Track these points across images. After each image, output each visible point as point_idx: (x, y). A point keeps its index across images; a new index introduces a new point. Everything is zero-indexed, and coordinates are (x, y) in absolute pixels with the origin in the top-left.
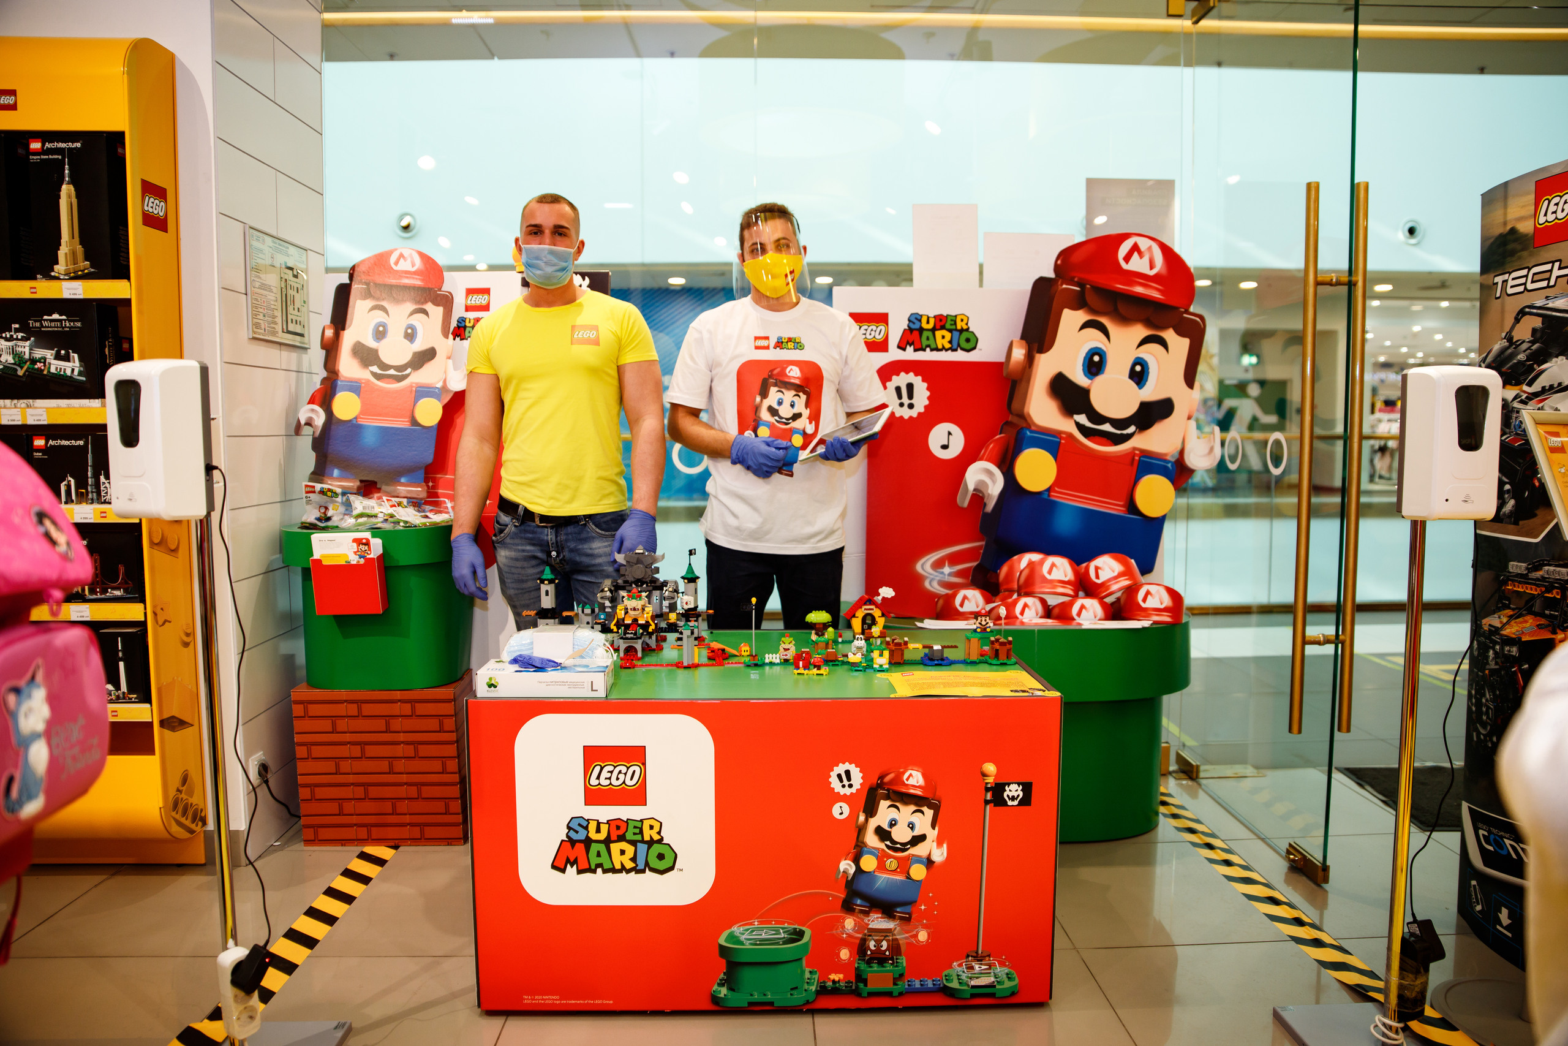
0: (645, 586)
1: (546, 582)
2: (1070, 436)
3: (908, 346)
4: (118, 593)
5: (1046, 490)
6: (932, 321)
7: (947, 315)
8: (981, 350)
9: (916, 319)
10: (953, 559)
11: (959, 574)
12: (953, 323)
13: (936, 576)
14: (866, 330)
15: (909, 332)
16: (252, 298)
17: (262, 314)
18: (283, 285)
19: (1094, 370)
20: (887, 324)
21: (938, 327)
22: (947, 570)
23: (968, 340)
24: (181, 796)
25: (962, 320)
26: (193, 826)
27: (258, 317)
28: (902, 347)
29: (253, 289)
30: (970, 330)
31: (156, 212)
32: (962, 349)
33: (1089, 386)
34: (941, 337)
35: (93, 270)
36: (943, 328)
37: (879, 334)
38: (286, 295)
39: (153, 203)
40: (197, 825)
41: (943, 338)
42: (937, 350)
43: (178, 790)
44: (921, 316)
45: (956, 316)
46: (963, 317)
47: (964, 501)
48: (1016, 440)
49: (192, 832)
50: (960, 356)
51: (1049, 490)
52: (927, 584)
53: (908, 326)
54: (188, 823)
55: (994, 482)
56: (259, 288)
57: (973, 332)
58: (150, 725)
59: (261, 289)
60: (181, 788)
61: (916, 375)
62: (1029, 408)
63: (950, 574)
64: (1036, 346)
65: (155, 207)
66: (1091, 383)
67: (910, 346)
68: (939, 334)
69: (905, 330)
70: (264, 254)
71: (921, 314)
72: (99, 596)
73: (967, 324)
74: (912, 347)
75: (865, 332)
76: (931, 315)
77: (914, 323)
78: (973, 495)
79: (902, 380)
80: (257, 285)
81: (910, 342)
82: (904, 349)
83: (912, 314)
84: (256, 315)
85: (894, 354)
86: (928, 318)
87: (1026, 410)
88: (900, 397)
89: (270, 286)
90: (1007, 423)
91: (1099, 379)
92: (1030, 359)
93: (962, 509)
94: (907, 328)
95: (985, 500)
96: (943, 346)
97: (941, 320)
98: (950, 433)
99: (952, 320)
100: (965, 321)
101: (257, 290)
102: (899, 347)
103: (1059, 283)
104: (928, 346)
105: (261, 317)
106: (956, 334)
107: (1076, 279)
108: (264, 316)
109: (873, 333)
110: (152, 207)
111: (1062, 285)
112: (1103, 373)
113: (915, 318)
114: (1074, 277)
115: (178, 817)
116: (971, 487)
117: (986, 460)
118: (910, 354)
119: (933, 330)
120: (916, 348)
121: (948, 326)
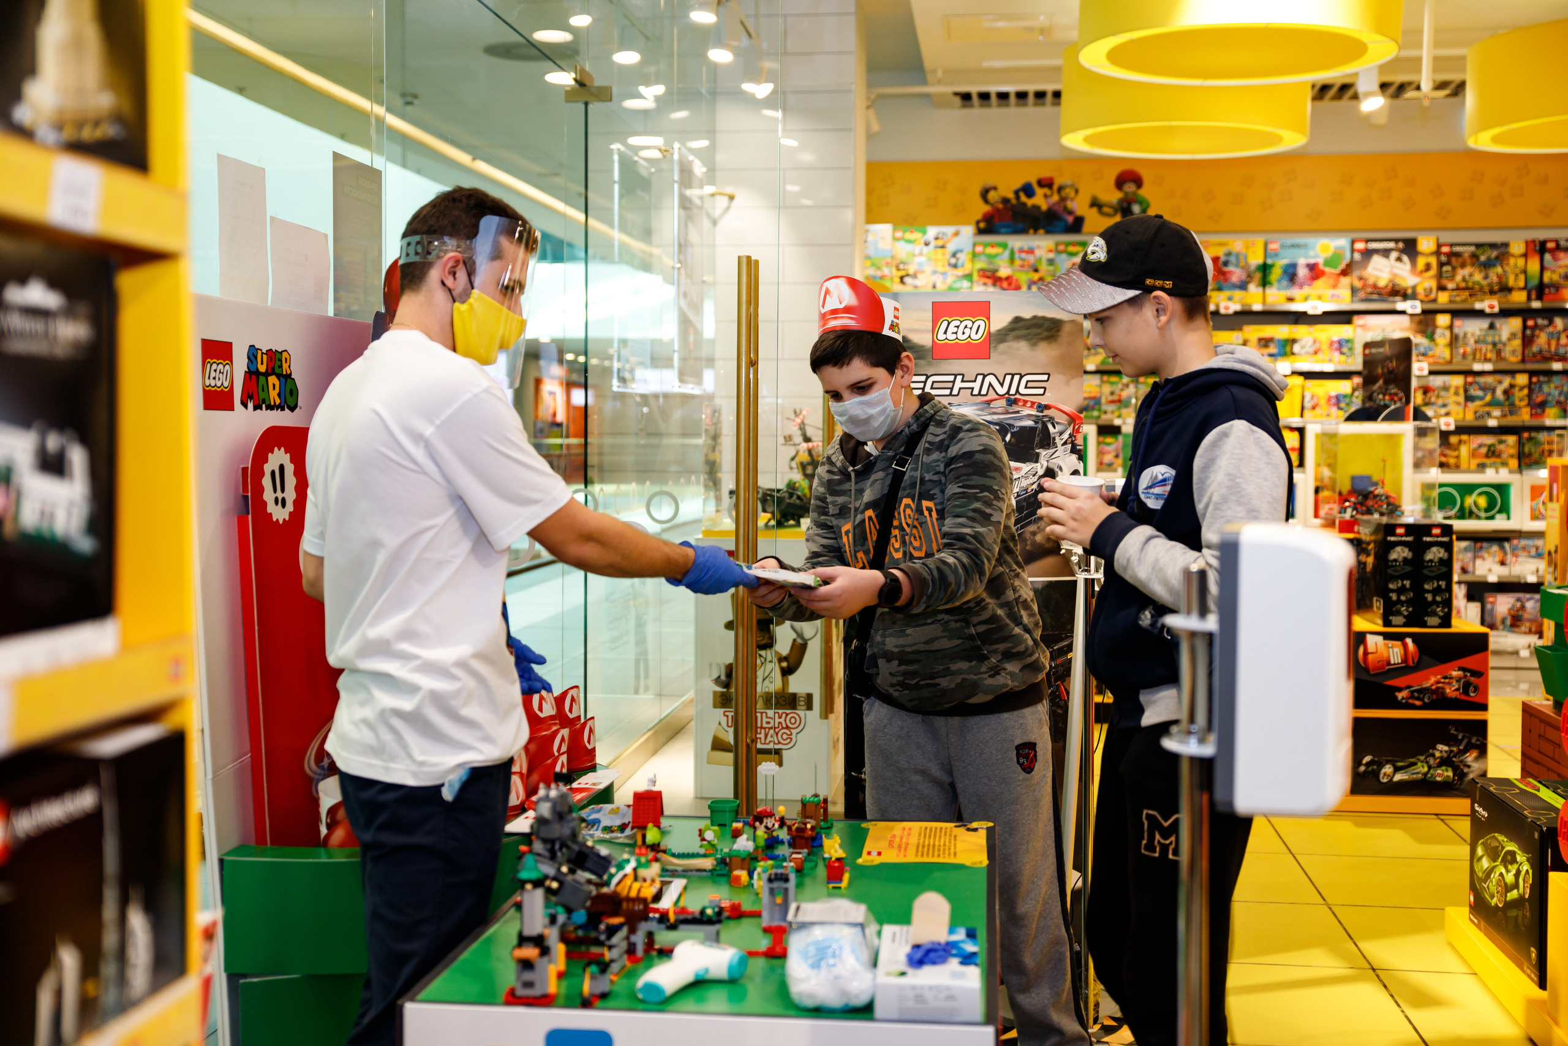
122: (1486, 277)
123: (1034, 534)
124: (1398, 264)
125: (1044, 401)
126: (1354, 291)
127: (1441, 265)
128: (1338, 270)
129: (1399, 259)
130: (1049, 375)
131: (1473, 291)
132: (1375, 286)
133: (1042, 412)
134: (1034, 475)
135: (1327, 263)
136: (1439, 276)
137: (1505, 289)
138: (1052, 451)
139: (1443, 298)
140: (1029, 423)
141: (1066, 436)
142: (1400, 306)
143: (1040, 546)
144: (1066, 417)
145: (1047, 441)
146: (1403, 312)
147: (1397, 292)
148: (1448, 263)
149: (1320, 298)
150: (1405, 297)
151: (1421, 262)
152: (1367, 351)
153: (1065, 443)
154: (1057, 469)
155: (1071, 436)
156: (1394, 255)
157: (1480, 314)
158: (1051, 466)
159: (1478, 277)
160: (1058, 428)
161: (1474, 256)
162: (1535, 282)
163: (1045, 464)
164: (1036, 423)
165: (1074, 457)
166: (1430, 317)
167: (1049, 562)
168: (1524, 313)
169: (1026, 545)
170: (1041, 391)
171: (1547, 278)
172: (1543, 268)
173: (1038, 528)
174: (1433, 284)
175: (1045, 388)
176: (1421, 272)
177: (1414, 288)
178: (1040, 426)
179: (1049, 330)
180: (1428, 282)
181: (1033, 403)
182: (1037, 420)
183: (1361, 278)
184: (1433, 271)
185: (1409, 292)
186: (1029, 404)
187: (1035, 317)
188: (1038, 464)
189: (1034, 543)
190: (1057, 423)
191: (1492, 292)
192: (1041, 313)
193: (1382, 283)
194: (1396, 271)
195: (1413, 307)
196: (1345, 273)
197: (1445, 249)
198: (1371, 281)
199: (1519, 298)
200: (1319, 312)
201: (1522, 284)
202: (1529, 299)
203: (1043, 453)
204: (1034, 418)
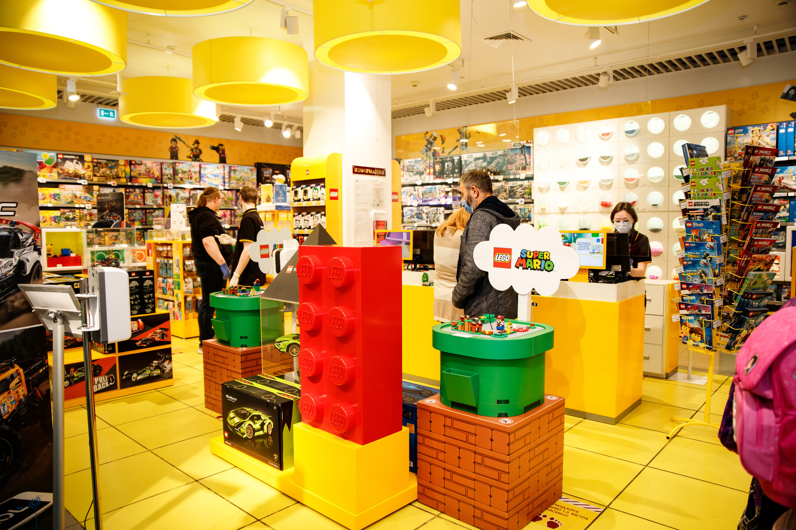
122: (111, 173)
123: (13, 302)
124: (77, 165)
125: (14, 219)
126: (59, 174)
127: (94, 166)
128: (52, 166)
129: (77, 163)
130: (17, 203)
131: (106, 177)
132: (68, 173)
133: (13, 226)
134: (11, 266)
135: (47, 162)
136: (94, 171)
137: (118, 177)
138: (22, 250)
139: (95, 179)
140: (5, 233)
141: (30, 241)
142: (79, 181)
143: (17, 308)
144: (29, 229)
145: (19, 244)
146: (80, 184)
147: (77, 176)
148: (97, 166)
149: (44, 176)
150: (81, 178)
151: (86, 165)
152: (99, 198)
153: (30, 245)
154: (25, 261)
155: (33, 240)
156: (75, 161)
157: (110, 186)
158: (21, 259)
159: (108, 172)
160: (25, 236)
161: (106, 164)
162: (128, 175)
163: (18, 258)
164: (10, 233)
165: (36, 253)
166: (90, 186)
167: (24, 317)
168: (126, 187)
169: (8, 309)
170: (12, 213)
171: (133, 174)
172: (131, 171)
173: (16, 297)
174: (91, 174)
175: (15, 212)
176: (86, 169)
177: (84, 174)
178: (13, 235)
179: (15, 175)
180: (89, 173)
181: (7, 221)
182: (10, 231)
183: (61, 169)
184: (91, 169)
185: (82, 176)
186: (4, 222)
187: (5, 167)
188: (13, 259)
189: (13, 307)
190: (25, 233)
191: (114, 178)
192: (9, 165)
193: (71, 172)
194: (76, 167)
195: (85, 182)
196: (55, 166)
197: (95, 161)
198: (66, 171)
199: (123, 181)
200: (44, 182)
201: (124, 176)
202: (127, 182)
203: (16, 251)
204: (8, 230)
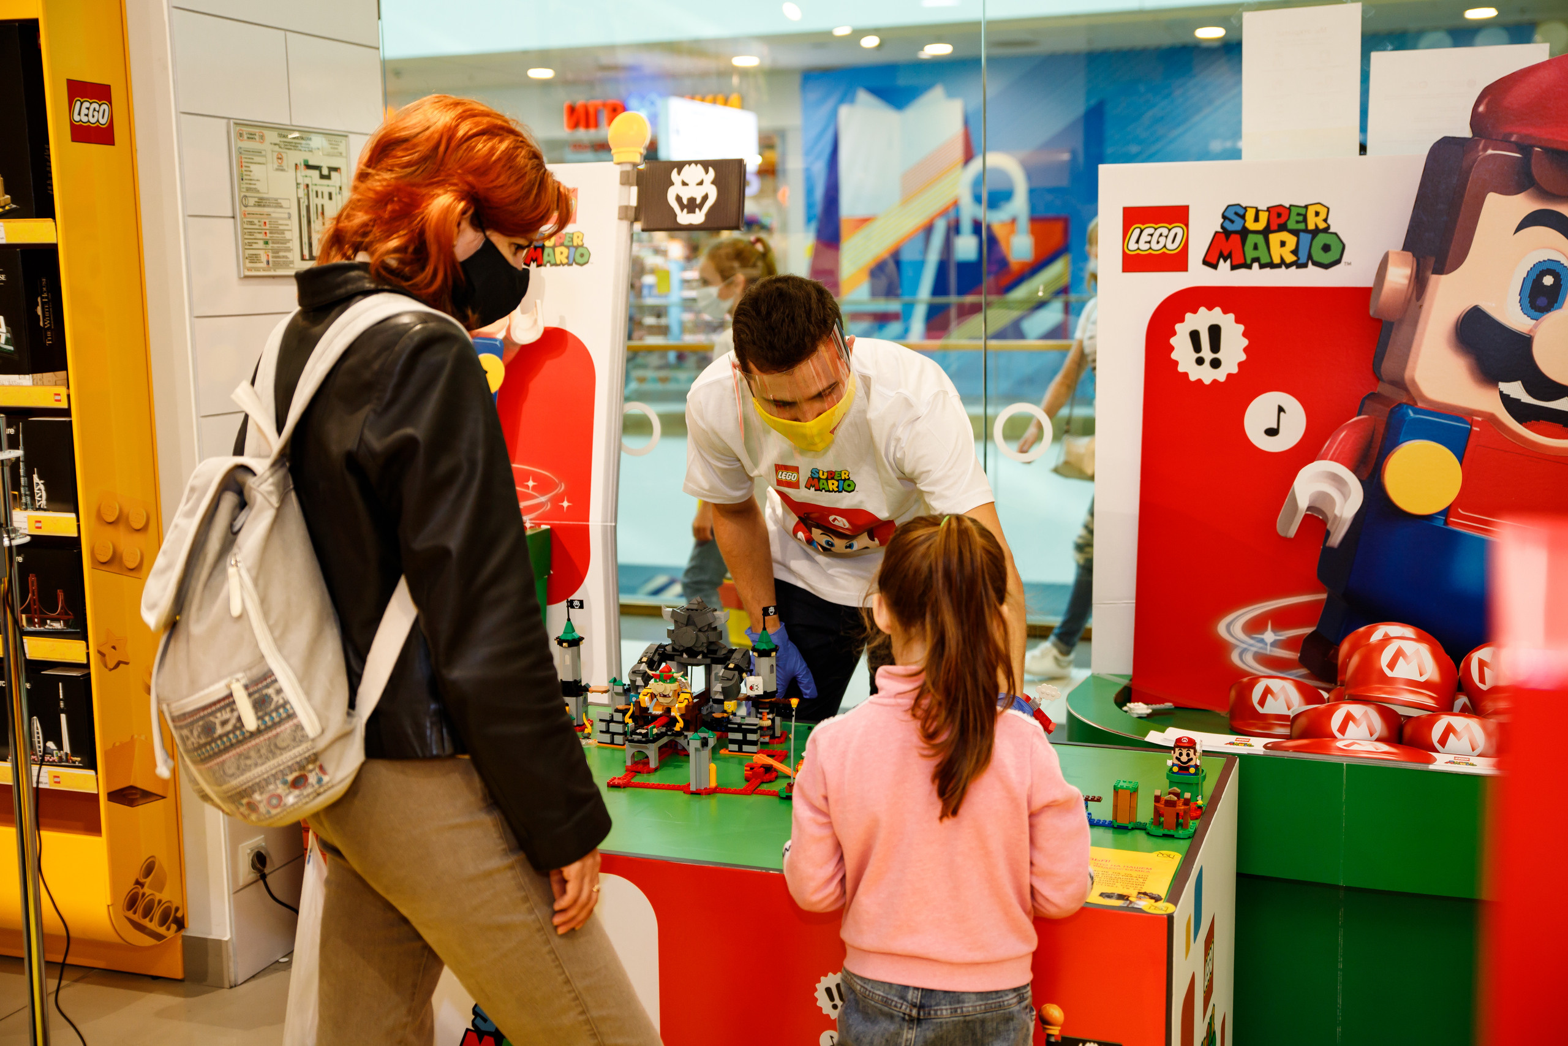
0: (700, 657)
1: (565, 644)
2: (1491, 420)
3: (1221, 261)
4: (58, 626)
5: (1440, 513)
6: (1264, 217)
7: (1291, 206)
8: (1349, 264)
9: (1236, 214)
10: (1280, 619)
11: (1288, 644)
12: (1301, 218)
13: (1251, 645)
14: (1152, 235)
15: (1223, 236)
16: (243, 223)
17: (261, 243)
18: (302, 193)
19: (1542, 301)
20: (1187, 225)
21: (1274, 227)
22: (1269, 636)
23: (1326, 248)
24: (141, 891)
25: (1317, 214)
26: (162, 930)
27: (255, 246)
28: (1210, 262)
29: (244, 208)
30: (1332, 230)
31: (93, 120)
32: (1316, 264)
33: (1531, 330)
34: (1279, 244)
35: (14, 206)
36: (1282, 228)
37: (1173, 242)
38: (308, 208)
39: (88, 109)
40: (168, 929)
41: (1282, 244)
42: (1272, 265)
43: (137, 883)
44: (1245, 208)
45: (1306, 207)
46: (1318, 208)
47: (1289, 527)
48: (1388, 426)
49: (158, 937)
50: (1311, 277)
51: (1446, 512)
52: (1235, 658)
53: (1222, 227)
54: (153, 926)
55: (1345, 496)
56: (255, 206)
57: (1336, 234)
58: (95, 797)
59: (259, 206)
60: (142, 880)
61: (1225, 312)
62: (1414, 369)
63: (1274, 644)
64: (1431, 261)
65: (91, 113)
66: (1535, 326)
67: (1225, 261)
68: (1275, 238)
69: (1216, 233)
70: (265, 156)
71: (1244, 205)
72: (37, 628)
73: (1325, 220)
74: (1229, 261)
75: (1148, 239)
76: (1263, 206)
77: (1232, 222)
78: (1306, 516)
79: (1201, 319)
80: (252, 201)
81: (1226, 254)
82: (1215, 266)
83: (1229, 206)
84: (250, 244)
85: (1198, 275)
86: (1257, 211)
87: (1407, 374)
88: (1197, 348)
89: (276, 200)
90: (1374, 396)
91: (1553, 318)
92: (1419, 284)
93: (1286, 539)
94: (1220, 230)
95: (1328, 527)
96: (1282, 259)
97: (1279, 215)
98: (1281, 409)
99: (1298, 214)
100: (1323, 216)
101: (249, 210)
102: (1206, 262)
103: (1481, 147)
104: (1256, 260)
105: (261, 244)
106: (1305, 238)
107: (1513, 139)
108: (266, 243)
109: (1162, 240)
110: (87, 115)
111: (1485, 149)
112: (1560, 307)
113: (1234, 213)
114: (1511, 135)
115: (136, 918)
116: (1303, 503)
117: (1331, 459)
118: (1224, 276)
119: (1266, 232)
120: (1235, 263)
121: (1291, 225)
